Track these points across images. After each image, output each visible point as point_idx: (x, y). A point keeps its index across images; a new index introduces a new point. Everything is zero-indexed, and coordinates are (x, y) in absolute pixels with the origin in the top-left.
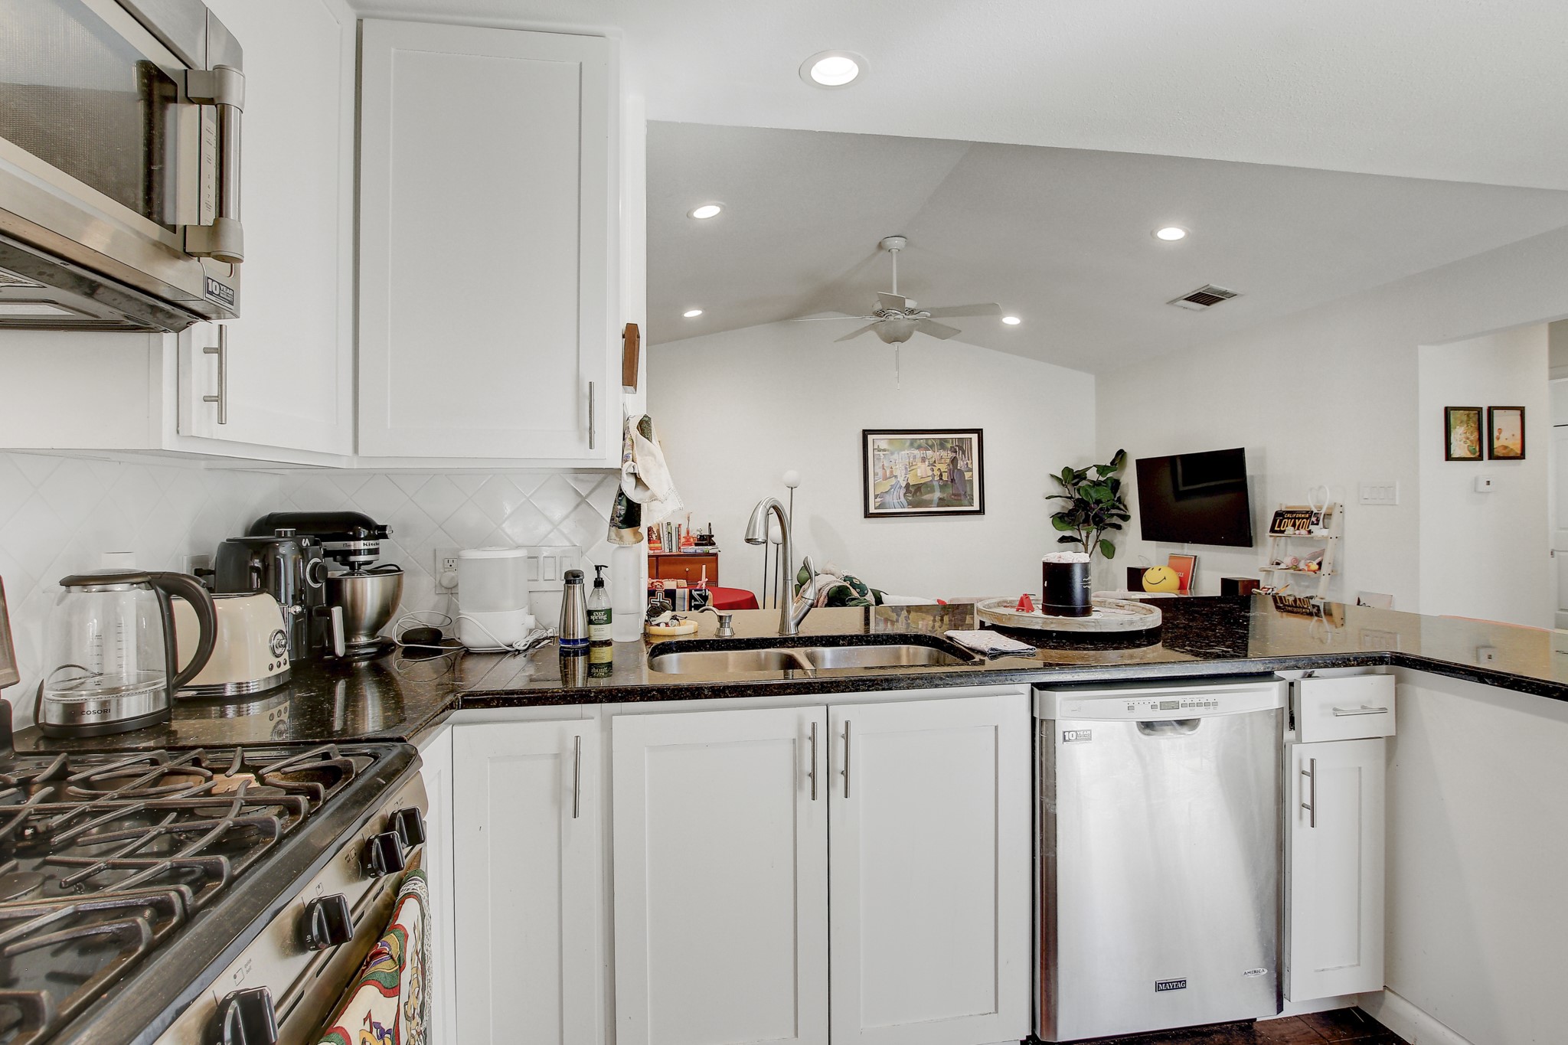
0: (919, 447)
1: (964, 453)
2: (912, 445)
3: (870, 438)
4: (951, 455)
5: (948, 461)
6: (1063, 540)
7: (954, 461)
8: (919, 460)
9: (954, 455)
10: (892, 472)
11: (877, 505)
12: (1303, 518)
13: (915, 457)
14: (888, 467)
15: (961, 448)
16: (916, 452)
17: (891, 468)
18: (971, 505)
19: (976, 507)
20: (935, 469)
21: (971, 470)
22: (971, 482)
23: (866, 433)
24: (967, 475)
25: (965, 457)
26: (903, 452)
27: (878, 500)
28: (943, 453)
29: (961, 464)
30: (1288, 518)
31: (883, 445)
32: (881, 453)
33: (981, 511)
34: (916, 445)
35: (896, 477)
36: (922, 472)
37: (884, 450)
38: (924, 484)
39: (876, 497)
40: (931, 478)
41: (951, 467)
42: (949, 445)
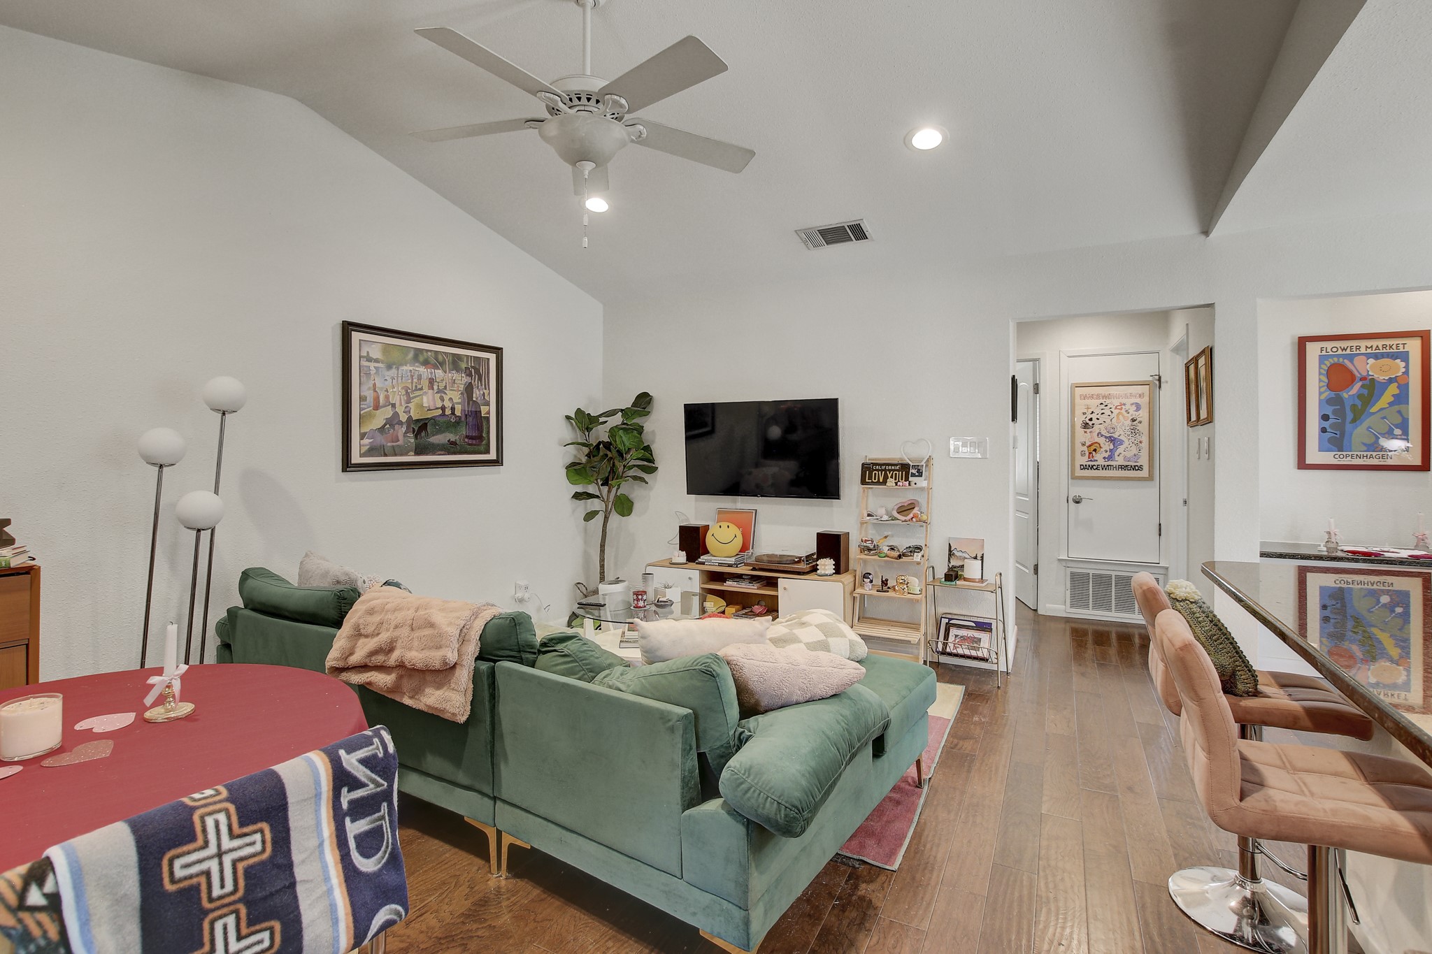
0: (426, 363)
1: (480, 379)
2: (416, 358)
3: (356, 336)
4: (466, 380)
5: (462, 388)
6: (577, 496)
7: (469, 389)
8: (425, 383)
9: (469, 380)
10: (387, 397)
11: (364, 449)
12: (894, 470)
13: (420, 377)
14: (381, 389)
15: (477, 371)
16: (422, 369)
17: (387, 391)
18: (487, 452)
19: (492, 455)
20: (446, 398)
21: (488, 404)
22: (488, 419)
23: (348, 328)
24: (484, 409)
25: (482, 385)
26: (405, 368)
27: (366, 441)
28: (456, 376)
29: (476, 394)
30: (878, 470)
31: (376, 352)
32: (372, 365)
33: (498, 462)
34: (421, 359)
35: (393, 406)
36: (428, 403)
37: (377, 361)
38: (431, 418)
39: (362, 436)
40: (440, 412)
41: (465, 395)
42: (463, 365)
